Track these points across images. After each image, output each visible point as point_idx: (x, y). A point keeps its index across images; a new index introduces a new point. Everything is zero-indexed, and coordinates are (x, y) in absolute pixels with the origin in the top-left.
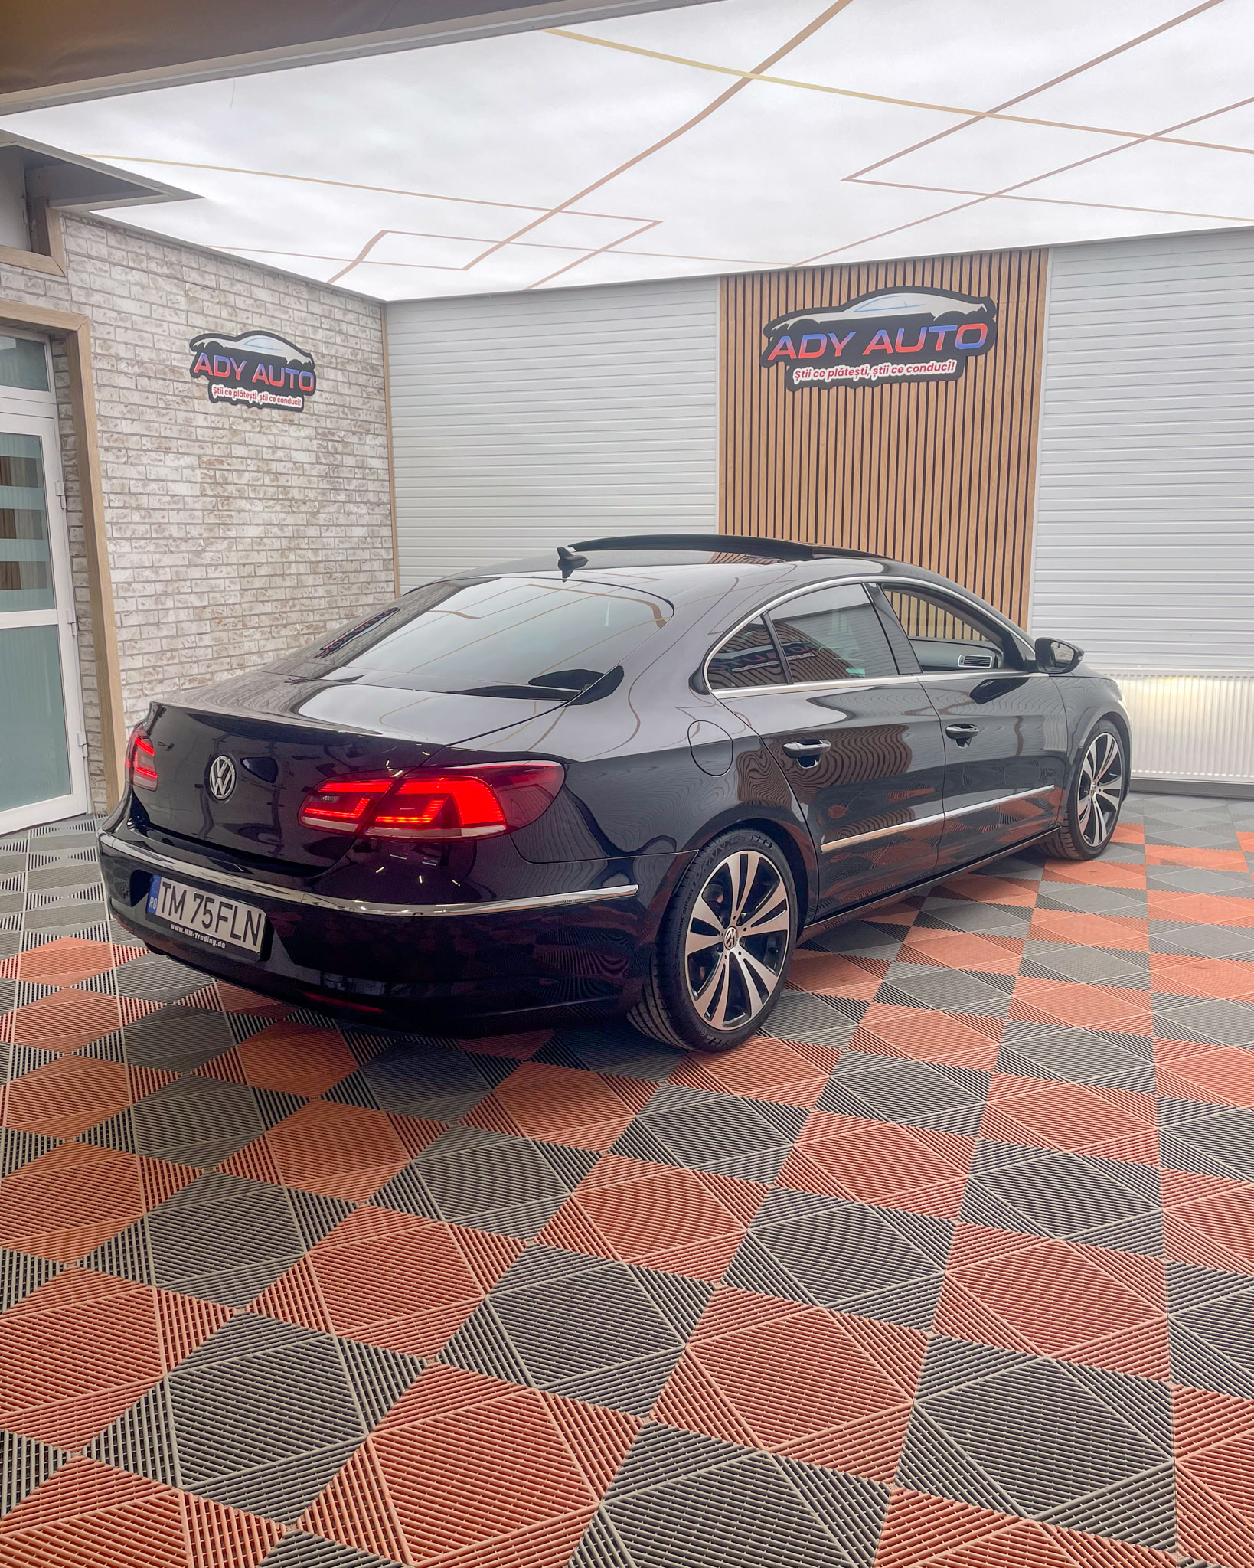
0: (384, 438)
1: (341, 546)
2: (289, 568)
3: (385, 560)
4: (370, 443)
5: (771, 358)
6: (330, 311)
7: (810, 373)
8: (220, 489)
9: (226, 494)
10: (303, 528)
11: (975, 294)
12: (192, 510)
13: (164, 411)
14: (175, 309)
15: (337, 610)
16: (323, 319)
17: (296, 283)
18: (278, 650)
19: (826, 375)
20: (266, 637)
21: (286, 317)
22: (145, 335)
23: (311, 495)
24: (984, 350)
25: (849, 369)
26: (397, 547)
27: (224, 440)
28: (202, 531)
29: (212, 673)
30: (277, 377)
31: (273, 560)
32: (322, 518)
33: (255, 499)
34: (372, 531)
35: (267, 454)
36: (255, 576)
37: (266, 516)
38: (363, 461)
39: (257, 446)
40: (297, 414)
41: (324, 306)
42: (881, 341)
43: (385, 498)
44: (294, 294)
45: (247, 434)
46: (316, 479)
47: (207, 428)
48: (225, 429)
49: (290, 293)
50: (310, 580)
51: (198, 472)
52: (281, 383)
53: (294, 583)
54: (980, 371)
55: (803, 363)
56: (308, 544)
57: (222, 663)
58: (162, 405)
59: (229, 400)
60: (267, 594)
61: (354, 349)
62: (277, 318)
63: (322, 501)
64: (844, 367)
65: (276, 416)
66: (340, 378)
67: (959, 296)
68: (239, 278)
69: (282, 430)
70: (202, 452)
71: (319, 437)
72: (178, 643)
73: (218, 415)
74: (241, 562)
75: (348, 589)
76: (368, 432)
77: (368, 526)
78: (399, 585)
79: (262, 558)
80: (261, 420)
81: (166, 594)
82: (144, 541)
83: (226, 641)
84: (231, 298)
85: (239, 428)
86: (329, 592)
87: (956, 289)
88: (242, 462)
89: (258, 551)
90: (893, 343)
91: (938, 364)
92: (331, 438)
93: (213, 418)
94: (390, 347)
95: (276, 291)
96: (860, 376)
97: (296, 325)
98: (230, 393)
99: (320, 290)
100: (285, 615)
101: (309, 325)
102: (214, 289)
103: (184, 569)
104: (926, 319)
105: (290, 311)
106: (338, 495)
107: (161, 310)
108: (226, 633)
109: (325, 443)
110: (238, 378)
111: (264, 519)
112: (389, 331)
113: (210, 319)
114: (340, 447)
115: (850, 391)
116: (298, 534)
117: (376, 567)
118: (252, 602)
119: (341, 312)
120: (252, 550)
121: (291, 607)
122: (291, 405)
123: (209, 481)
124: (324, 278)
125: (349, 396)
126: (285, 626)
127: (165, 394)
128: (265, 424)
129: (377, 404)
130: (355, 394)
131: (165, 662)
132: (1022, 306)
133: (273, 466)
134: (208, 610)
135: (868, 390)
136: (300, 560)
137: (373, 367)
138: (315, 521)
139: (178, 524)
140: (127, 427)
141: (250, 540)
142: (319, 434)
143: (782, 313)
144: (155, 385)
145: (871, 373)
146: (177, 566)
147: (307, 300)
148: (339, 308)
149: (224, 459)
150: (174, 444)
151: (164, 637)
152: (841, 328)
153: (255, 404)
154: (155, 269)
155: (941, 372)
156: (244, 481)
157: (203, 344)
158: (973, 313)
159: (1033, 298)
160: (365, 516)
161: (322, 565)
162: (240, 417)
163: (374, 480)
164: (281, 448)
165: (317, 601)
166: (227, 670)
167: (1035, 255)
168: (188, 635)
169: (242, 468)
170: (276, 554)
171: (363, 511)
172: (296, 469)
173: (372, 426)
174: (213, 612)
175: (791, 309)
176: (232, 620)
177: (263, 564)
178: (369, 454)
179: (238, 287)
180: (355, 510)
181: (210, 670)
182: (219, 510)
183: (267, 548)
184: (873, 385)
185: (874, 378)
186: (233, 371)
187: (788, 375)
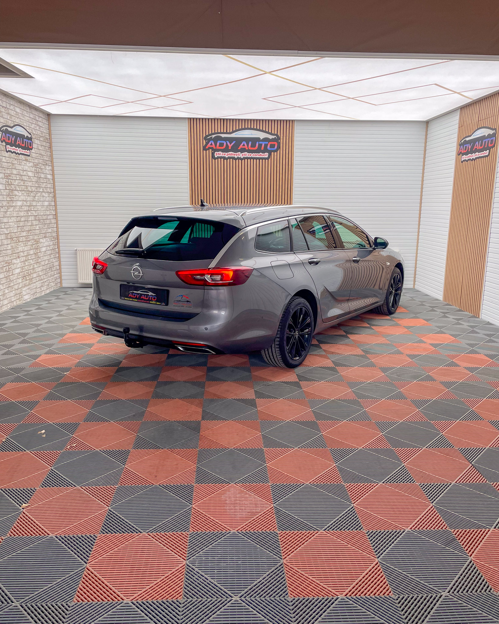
0: (51, 167)
2: (29, 218)
3: (53, 215)
4: (48, 169)
5: (207, 147)
6: (35, 117)
7: (221, 154)
8: (10, 187)
9: (11, 189)
10: (32, 202)
11: (273, 132)
12: (3, 195)
15: (42, 234)
16: (34, 120)
17: (26, 105)
18: (27, 250)
19: (226, 155)
21: (24, 119)
23: (34, 189)
24: (276, 151)
25: (234, 153)
26: (57, 209)
27: (11, 167)
28: (6, 203)
29: (11, 260)
30: (23, 143)
31: (25, 215)
32: (36, 198)
33: (19, 190)
34: (50, 203)
35: (22, 173)
36: (21, 221)
37: (22, 198)
38: (46, 176)
39: (19, 170)
40: (28, 157)
41: (34, 115)
42: (244, 145)
43: (52, 190)
44: (26, 109)
45: (16, 165)
46: (34, 183)
47: (6, 162)
48: (10, 163)
50: (35, 223)
51: (4, 180)
52: (24, 145)
53: (30, 224)
54: (275, 157)
55: (219, 150)
56: (33, 208)
57: (13, 256)
59: (11, 152)
60: (24, 228)
61: (42, 132)
62: (21, 119)
63: (36, 191)
64: (232, 153)
65: (23, 158)
66: (39, 143)
67: (268, 133)
68: (11, 103)
69: (25, 164)
70: (5, 172)
71: (34, 166)
72: (2, 248)
73: (8, 157)
74: (17, 216)
75: (44, 226)
76: (46, 165)
77: (48, 201)
78: (58, 224)
79: (22, 214)
80: (19, 159)
83: (14, 247)
84: (10, 111)
85: (14, 162)
86: (39, 227)
87: (267, 130)
88: (15, 176)
89: (21, 211)
90: (248, 145)
91: (262, 154)
92: (37, 167)
93: (7, 159)
94: (52, 131)
95: (21, 108)
96: (237, 156)
97: (26, 122)
98: (11, 148)
99: (32, 108)
100: (29, 237)
101: (30, 122)
102: (5, 108)
103: (2, 218)
104: (258, 139)
105: (25, 116)
106: (40, 189)
108: (14, 244)
109: (36, 169)
110: (13, 143)
112: (51, 125)
113: (5, 119)
114: (40, 170)
115: (234, 161)
116: (31, 204)
117: (51, 218)
118: (20, 231)
119: (38, 117)
120: (19, 211)
121: (30, 234)
122: (27, 154)
123: (8, 184)
124: (38, 105)
125: (41, 150)
126: (29, 241)
128: (21, 161)
129: (49, 153)
130: (43, 149)
132: (288, 138)
133: (23, 177)
134: (9, 235)
135: (240, 161)
136: (32, 215)
137: (47, 138)
138: (35, 200)
141: (18, 207)
143: (210, 133)
145: (241, 155)
147: (29, 112)
149: (10, 175)
152: (231, 140)
153: (18, 153)
155: (263, 157)
156: (16, 184)
157: (3, 129)
158: (273, 138)
159: (290, 136)
160: (47, 197)
161: (37, 217)
162: (14, 158)
163: (49, 183)
164: (25, 171)
165: (36, 231)
166: (15, 259)
167: (291, 122)
168: (4, 245)
169: (16, 179)
170: (26, 212)
171: (47, 196)
172: (29, 179)
173: (48, 162)
174: (11, 236)
175: (213, 132)
176: (15, 238)
177: (22, 216)
178: (48, 173)
179: (12, 107)
180: (45, 195)
181: (11, 259)
182: (10, 195)
183: (23, 210)
184: (242, 159)
185: (242, 157)
186: (12, 140)
187: (213, 154)
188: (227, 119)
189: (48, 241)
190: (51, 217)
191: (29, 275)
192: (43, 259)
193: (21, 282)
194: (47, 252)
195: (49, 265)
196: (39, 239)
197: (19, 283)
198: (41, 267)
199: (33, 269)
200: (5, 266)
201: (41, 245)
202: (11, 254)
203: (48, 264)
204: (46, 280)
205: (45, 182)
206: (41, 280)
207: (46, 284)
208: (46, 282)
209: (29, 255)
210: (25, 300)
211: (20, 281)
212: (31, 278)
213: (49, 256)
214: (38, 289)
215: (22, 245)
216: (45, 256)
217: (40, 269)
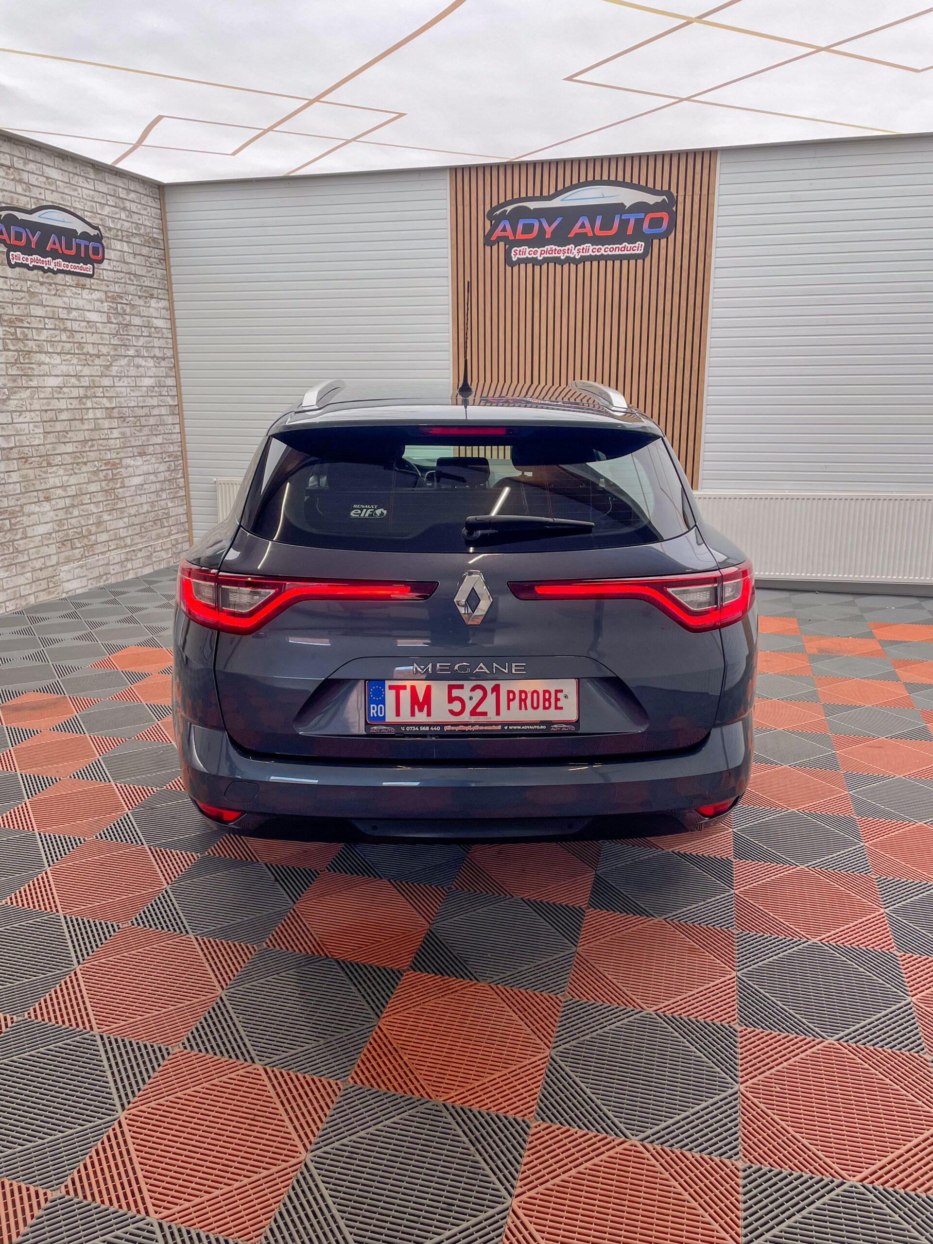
0: (167, 302)
1: (132, 394)
2: (87, 413)
3: (171, 406)
4: (154, 305)
5: (493, 238)
6: (115, 190)
7: (526, 252)
8: (21, 345)
9: (27, 349)
10: (98, 378)
11: (658, 188)
15: (131, 449)
16: (109, 197)
17: (83, 165)
18: (80, 484)
19: (539, 253)
20: (67, 473)
21: (76, 194)
23: (104, 350)
24: (666, 235)
25: (558, 248)
26: (181, 395)
27: (23, 301)
28: (6, 382)
30: (69, 247)
31: (73, 407)
32: (114, 370)
33: (54, 353)
34: (159, 381)
35: (63, 314)
36: (57, 420)
37: (64, 369)
38: (149, 321)
39: (53, 306)
40: (88, 279)
41: (109, 186)
42: (583, 226)
43: (169, 353)
44: (82, 174)
45: (44, 296)
46: (108, 336)
47: (7, 290)
48: (24, 292)
49: (79, 173)
50: (106, 424)
52: (73, 252)
53: (92, 426)
54: (663, 252)
55: (520, 243)
56: (103, 392)
57: (30, 497)
59: (26, 266)
60: (68, 436)
61: (137, 224)
62: (66, 194)
63: (114, 356)
64: (554, 247)
65: (70, 281)
66: (126, 248)
67: (645, 189)
68: (31, 158)
69: (76, 293)
70: (3, 311)
71: (109, 300)
73: (17, 279)
75: (140, 431)
77: (154, 377)
78: (184, 427)
79: (63, 404)
80: (56, 284)
83: (32, 477)
84: (25, 176)
85: (37, 291)
86: (123, 433)
87: (643, 183)
88: (40, 321)
89: (57, 398)
90: (593, 227)
91: (629, 246)
92: (119, 301)
93: (13, 281)
94: (168, 223)
95: (65, 171)
96: (566, 254)
97: (85, 201)
98: (27, 259)
99: (105, 172)
100: (85, 454)
101: (96, 202)
102: (9, 168)
104: (618, 208)
105: (79, 189)
106: (128, 350)
108: (32, 470)
109: (114, 306)
110: (33, 246)
111: (62, 371)
112: (167, 210)
114: (128, 309)
115: (558, 267)
116: (94, 384)
117: (163, 412)
118: (54, 443)
119: (125, 192)
120: (53, 398)
121: (90, 447)
122: (82, 271)
123: (11, 337)
124: (108, 160)
125: (135, 265)
126: (85, 464)
128: (60, 287)
129: (159, 272)
130: (139, 263)
132: (696, 198)
133: (69, 324)
134: (14, 450)
135: (573, 266)
136: (97, 406)
137: (155, 240)
138: (108, 373)
141: (49, 389)
142: (109, 297)
143: (502, 201)
145: (575, 252)
147: (94, 180)
148: (123, 188)
149: (23, 318)
152: (550, 214)
153: (50, 270)
155: (632, 252)
156: (43, 337)
158: (657, 203)
159: (705, 192)
160: (152, 368)
161: (116, 410)
162: (38, 281)
163: (159, 338)
164: (75, 309)
165: (113, 441)
166: (35, 503)
167: (707, 156)
169: (40, 326)
170: (75, 401)
171: (150, 364)
172: (90, 327)
173: (155, 292)
175: (509, 197)
176: (37, 459)
177: (63, 410)
178: (154, 316)
179: (31, 166)
180: (144, 363)
181: (19, 503)
182: (21, 363)
183: (66, 396)
184: (577, 262)
185: (577, 257)
186: (28, 240)
187: (507, 253)
188: (542, 163)
189: (152, 463)
191: (84, 537)
192: (133, 501)
193: (55, 552)
194: (145, 486)
195: (150, 514)
196: (121, 459)
197: (50, 555)
198: (126, 520)
199: (99, 524)
201: (126, 472)
203: (148, 512)
204: (140, 546)
205: (145, 334)
206: (125, 546)
207: (140, 555)
208: (140, 550)
209: (85, 494)
210: (67, 592)
211: (53, 549)
212: (91, 543)
213: (152, 495)
214: (111, 567)
215: (61, 473)
216: (140, 495)
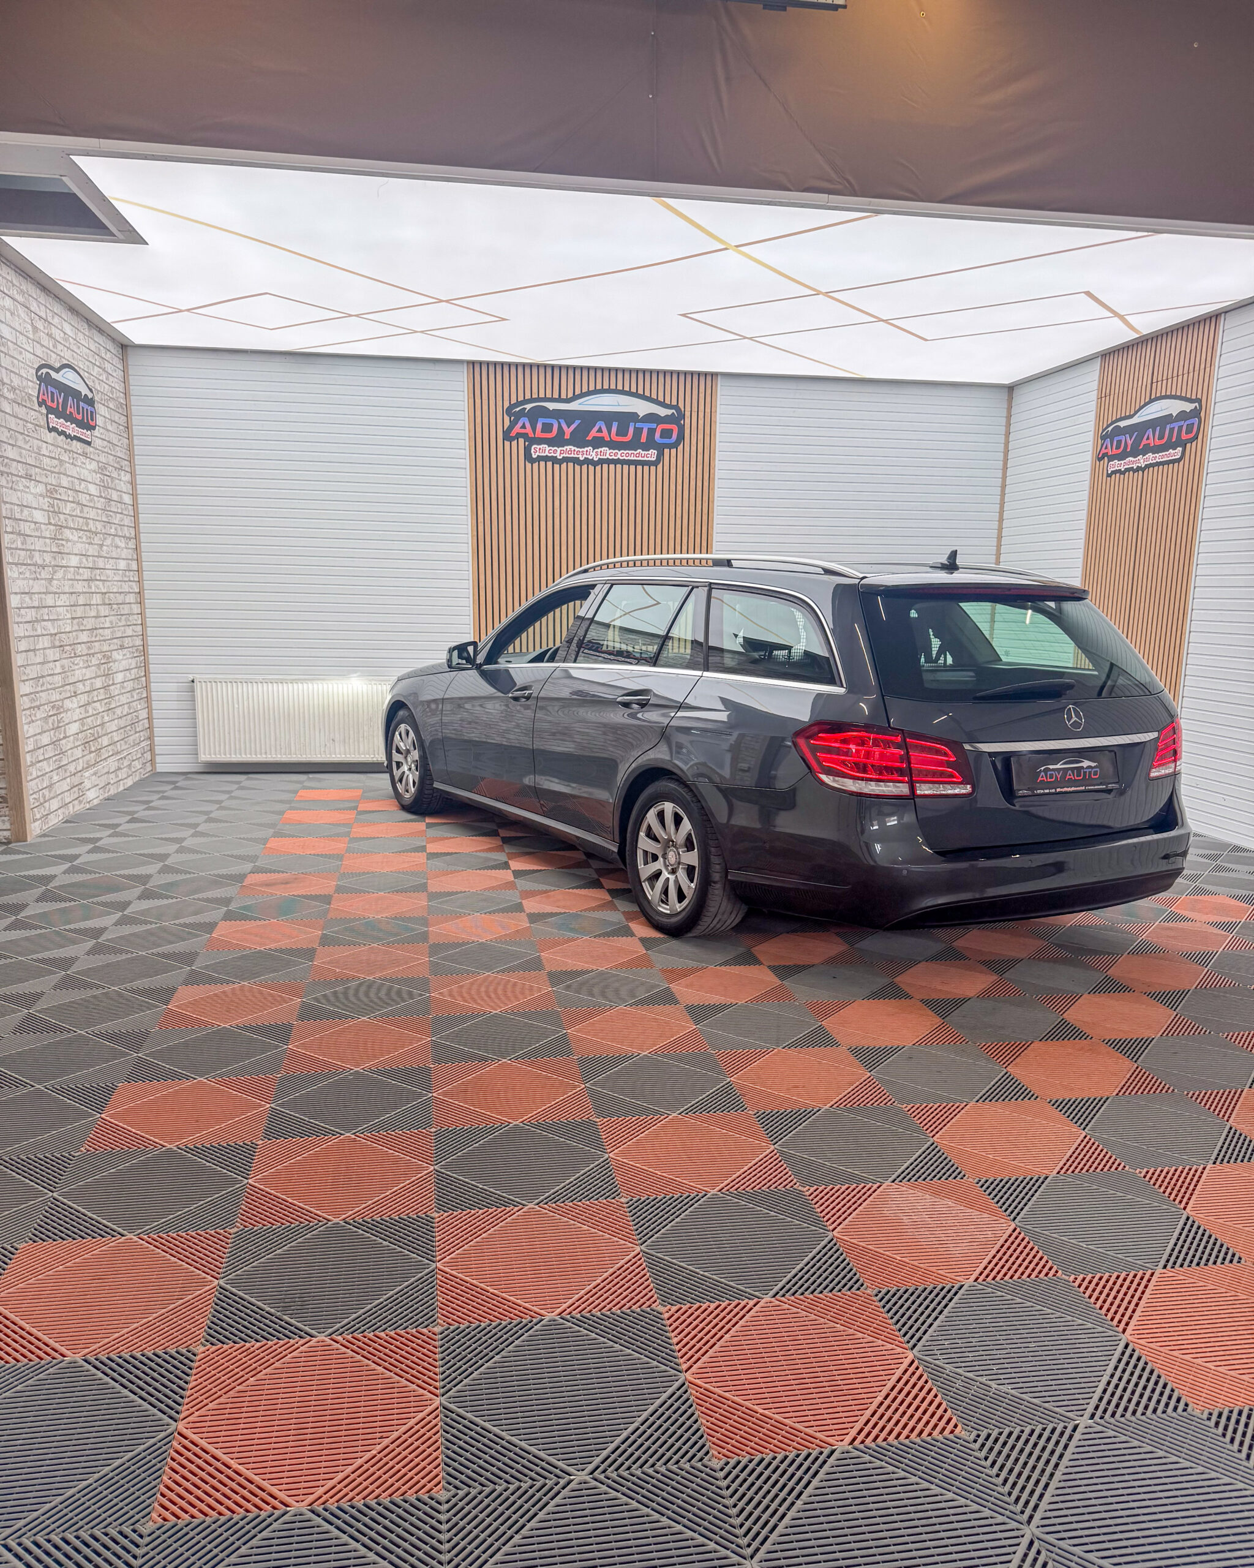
0: (131, 475)
2: (93, 598)
3: (135, 593)
4: (124, 479)
5: (513, 434)
6: (99, 347)
7: (545, 450)
8: (57, 518)
9: (60, 524)
10: (96, 559)
11: (668, 401)
12: (45, 538)
13: (27, 438)
14: (28, 337)
15: (115, 640)
16: (97, 357)
17: (83, 320)
18: (91, 678)
19: (559, 452)
20: (85, 665)
21: (78, 352)
22: (16, 362)
23: (99, 526)
24: (675, 445)
25: (577, 449)
26: (142, 580)
27: (56, 470)
28: (51, 559)
29: (62, 700)
30: (78, 410)
31: (85, 590)
32: (105, 550)
33: (74, 529)
34: (128, 564)
35: (77, 485)
36: (78, 605)
37: (79, 548)
38: (121, 496)
39: (72, 477)
40: (88, 447)
41: (97, 345)
42: (600, 430)
43: (133, 535)
44: (83, 330)
45: (67, 465)
46: (99, 511)
47: (49, 457)
49: (80, 328)
50: (104, 611)
51: (46, 499)
53: (95, 613)
54: (673, 460)
55: (540, 441)
56: (100, 575)
57: (65, 691)
58: (26, 433)
59: (57, 431)
60: (85, 622)
61: (112, 387)
62: (75, 352)
63: (105, 533)
64: (573, 448)
65: (80, 449)
66: (107, 413)
67: (657, 402)
68: (56, 311)
69: (83, 463)
70: (47, 480)
71: (100, 471)
72: (46, 669)
73: (52, 445)
74: (71, 591)
75: (120, 620)
76: (121, 469)
77: (126, 559)
78: (145, 618)
79: (79, 587)
80: (73, 452)
81: (37, 621)
82: (24, 567)
83: (67, 669)
84: (54, 330)
85: (64, 458)
86: (111, 622)
87: (654, 396)
88: (66, 492)
90: (610, 433)
91: (643, 452)
92: (105, 472)
93: (51, 447)
94: (131, 388)
95: (76, 325)
96: (585, 456)
97: (85, 361)
98: (57, 423)
99: (93, 328)
100: (93, 644)
101: (90, 362)
102: (45, 320)
103: (43, 596)
104: (633, 416)
105: (81, 346)
107: (21, 336)
108: (66, 661)
109: (103, 477)
110: (61, 409)
112: (130, 373)
113: (44, 349)
114: (110, 482)
115: (577, 467)
116: (95, 565)
118: (77, 631)
119: (104, 351)
120: (75, 579)
121: (95, 637)
122: (86, 438)
123: (52, 510)
125: (112, 432)
126: (93, 654)
127: (27, 422)
128: (75, 455)
129: (126, 439)
130: (114, 431)
131: (39, 689)
132: (701, 415)
133: (80, 497)
134: (57, 637)
135: (591, 468)
136: (97, 591)
137: (122, 404)
138: (102, 553)
139: (39, 551)
140: (11, 453)
141: (72, 569)
142: (100, 468)
143: (521, 398)
144: (21, 412)
145: (594, 454)
146: (40, 593)
147: (88, 337)
148: (103, 347)
149: (58, 488)
150: (33, 471)
151: (39, 663)
152: (569, 416)
153: (69, 436)
154: (17, 297)
155: (645, 459)
156: (67, 512)
157: (42, 374)
158: (666, 416)
159: (708, 410)
160: (124, 549)
161: (107, 596)
162: (63, 448)
163: (127, 515)
164: (84, 480)
165: (106, 631)
166: (69, 698)
167: (709, 378)
168: (49, 662)
169: (66, 498)
170: (85, 584)
171: (123, 545)
172: (91, 501)
173: (124, 463)
174: (60, 640)
175: (528, 396)
176: (68, 648)
177: (80, 593)
178: (125, 489)
179: (57, 320)
180: (120, 544)
181: (61, 697)
182: (57, 539)
183: (81, 578)
184: (594, 463)
185: (596, 459)
186: (58, 403)
188: (560, 367)
189: (127, 658)
190: (131, 598)
191: (96, 739)
192: (119, 700)
193: (81, 755)
194: (125, 684)
195: (130, 716)
196: (111, 651)
197: (78, 759)
198: (116, 721)
199: (102, 724)
200: (51, 716)
201: (115, 667)
202: (63, 686)
203: (128, 714)
204: (125, 753)
205: (120, 511)
206: (118, 753)
207: (126, 763)
208: (125, 758)
209: (94, 690)
210: (89, 802)
211: (78, 753)
212: (99, 747)
213: (129, 695)
214: (111, 776)
215: (81, 665)
216: (123, 693)
217: (112, 726)
